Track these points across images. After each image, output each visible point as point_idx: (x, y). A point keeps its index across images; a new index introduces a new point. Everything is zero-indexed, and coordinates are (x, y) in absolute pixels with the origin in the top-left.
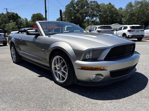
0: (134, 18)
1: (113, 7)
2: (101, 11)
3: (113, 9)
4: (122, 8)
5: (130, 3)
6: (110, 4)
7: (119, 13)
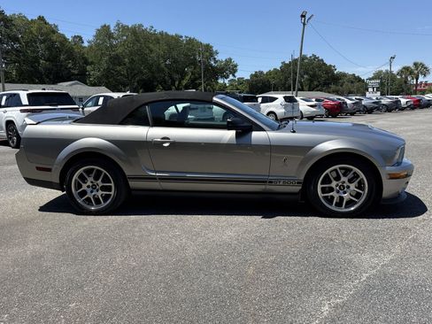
0: (118, 68)
1: (54, 31)
2: (16, 39)
3: (54, 37)
4: (80, 38)
5: (105, 26)
6: (41, 19)
7: (76, 50)
